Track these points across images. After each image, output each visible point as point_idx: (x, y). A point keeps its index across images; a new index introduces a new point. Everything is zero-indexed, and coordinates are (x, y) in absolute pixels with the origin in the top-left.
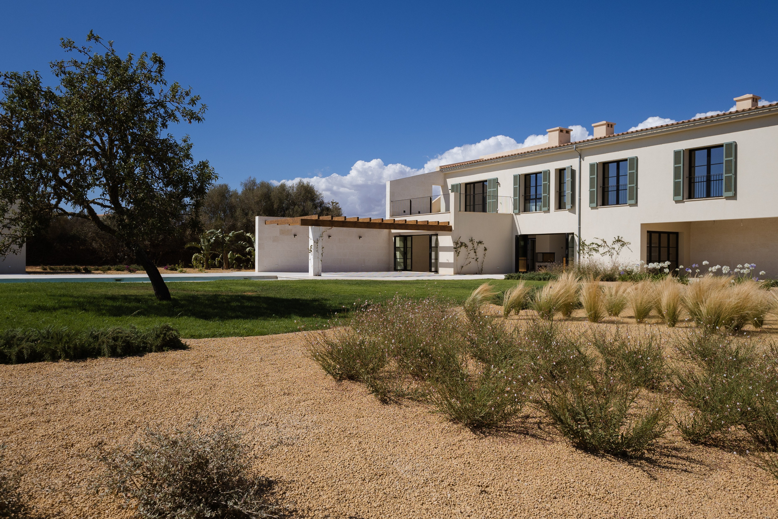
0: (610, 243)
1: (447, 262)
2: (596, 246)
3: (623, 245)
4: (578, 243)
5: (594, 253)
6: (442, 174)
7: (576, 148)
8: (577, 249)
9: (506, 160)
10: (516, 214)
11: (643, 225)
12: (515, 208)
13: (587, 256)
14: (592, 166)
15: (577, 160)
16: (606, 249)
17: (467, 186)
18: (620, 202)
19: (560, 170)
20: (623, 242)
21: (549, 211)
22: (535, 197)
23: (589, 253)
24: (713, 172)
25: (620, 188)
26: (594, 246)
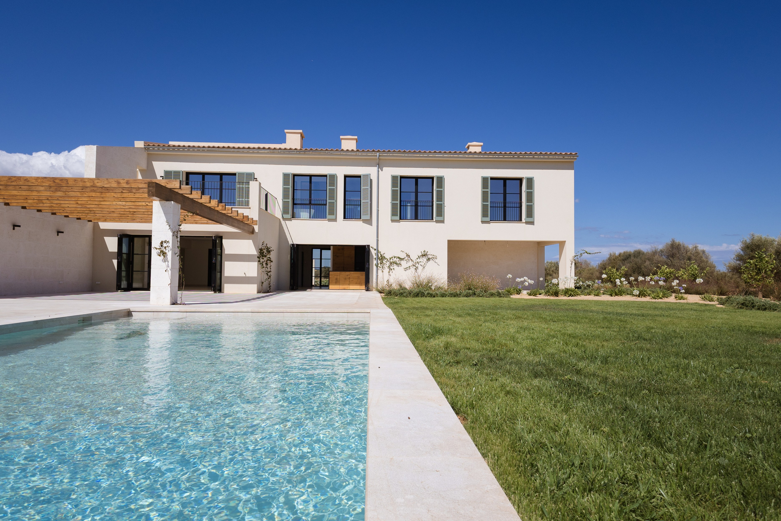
0: (414, 257)
1: (244, 275)
2: (398, 259)
3: (429, 259)
4: (375, 257)
5: (395, 266)
7: (379, 156)
8: (375, 262)
10: (284, 219)
11: (449, 241)
12: (285, 209)
13: (386, 270)
14: (394, 177)
15: (375, 169)
16: (410, 263)
17: (190, 176)
18: (419, 217)
19: (346, 177)
20: (430, 257)
21: (335, 220)
22: (308, 202)
23: (389, 267)
24: (508, 200)
25: (419, 204)
26: (395, 259)
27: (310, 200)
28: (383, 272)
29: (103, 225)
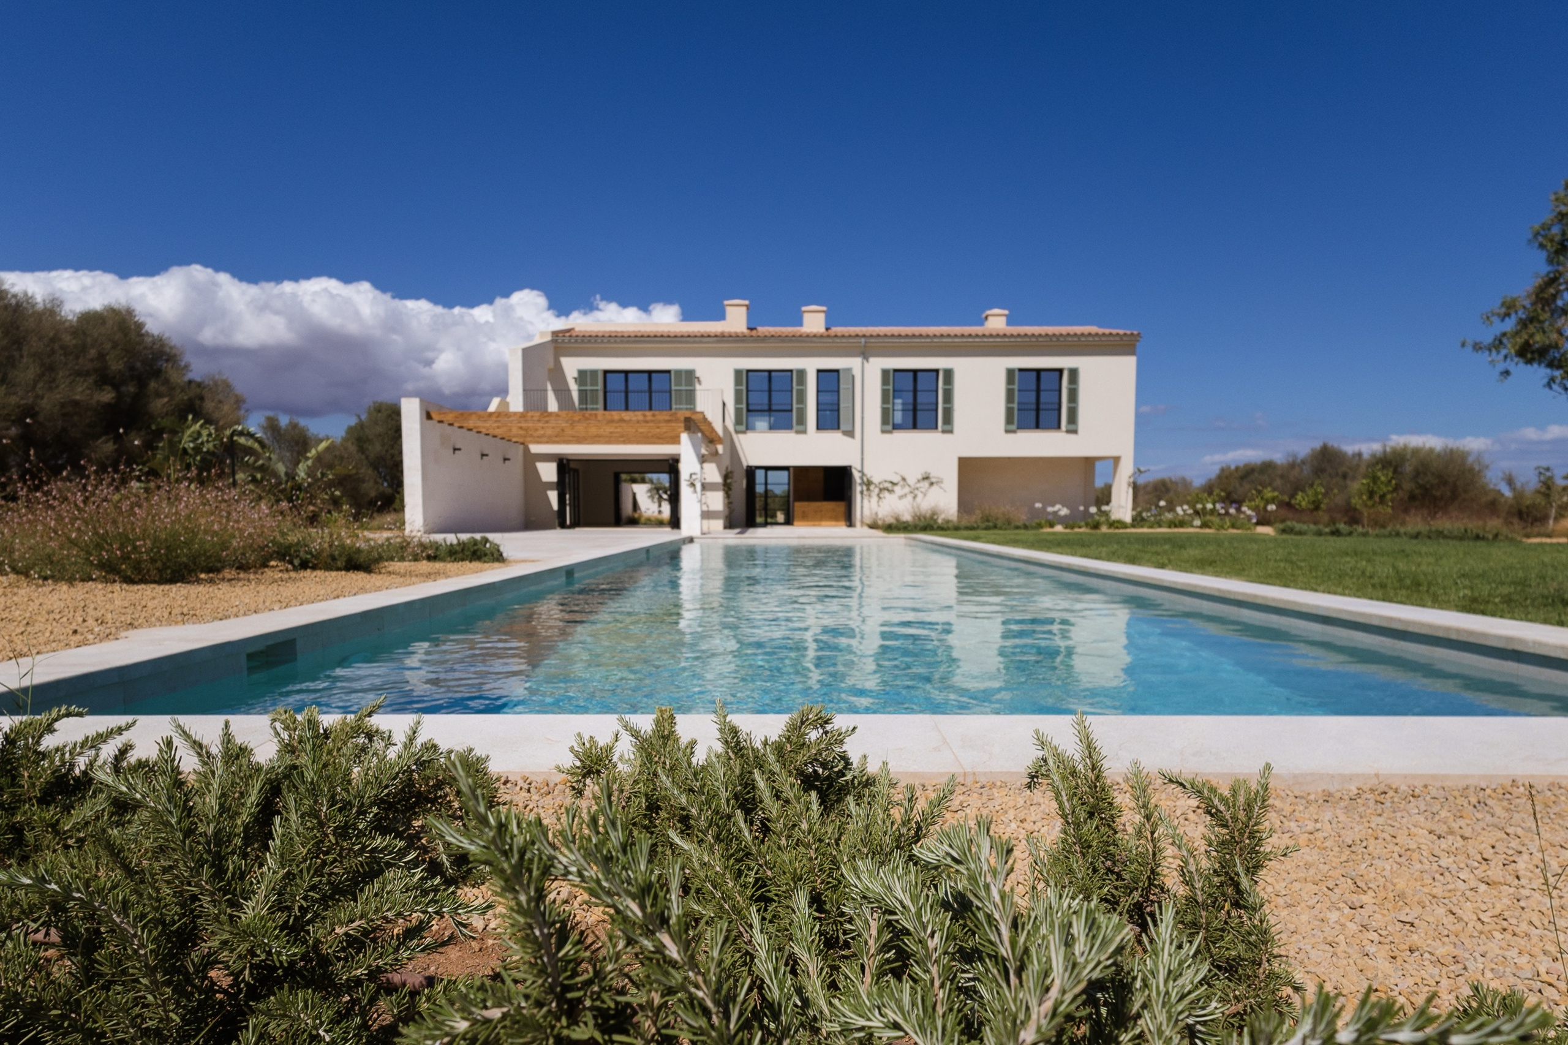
0: (911, 480)
2: (890, 484)
3: (932, 484)
4: (859, 481)
5: (886, 494)
7: (865, 342)
8: (858, 488)
10: (737, 432)
11: (960, 459)
12: (737, 422)
13: (875, 499)
14: (884, 372)
15: (859, 360)
16: (907, 490)
17: (608, 375)
18: (919, 424)
19: (819, 371)
20: (933, 480)
21: (804, 432)
22: (766, 408)
23: (878, 495)
24: (1043, 399)
25: (919, 407)
26: (887, 485)
27: (770, 404)
28: (869, 501)
29: (535, 449)
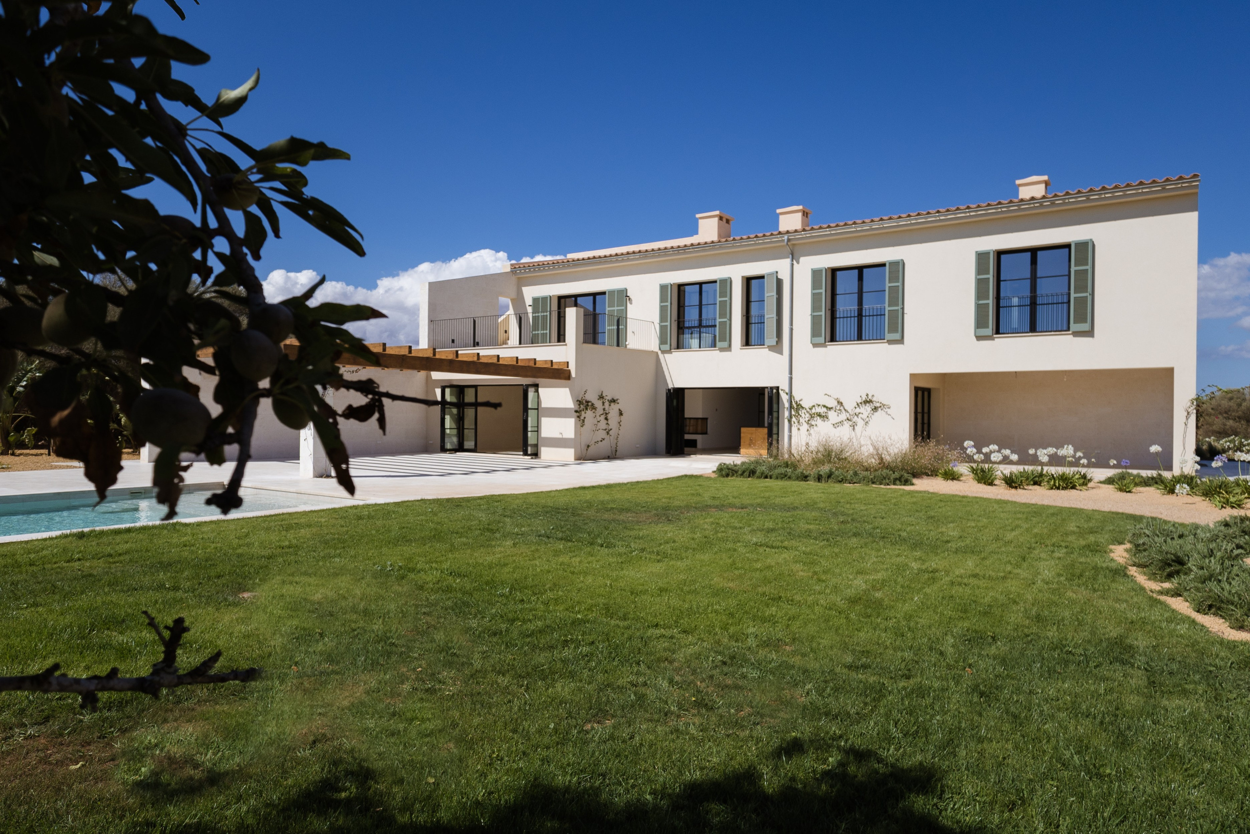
0: (849, 405)
1: (560, 436)
2: (824, 409)
3: (875, 409)
4: (787, 405)
5: (819, 421)
6: (514, 279)
7: (789, 240)
8: (787, 414)
9: (646, 257)
10: (663, 352)
11: (913, 376)
12: (663, 341)
13: (805, 427)
14: (816, 273)
15: (787, 261)
16: (843, 416)
18: (864, 336)
19: (745, 279)
20: (878, 405)
21: (729, 349)
22: (696, 324)
23: (809, 422)
24: (1041, 290)
25: (864, 314)
27: (700, 320)
28: (799, 429)
